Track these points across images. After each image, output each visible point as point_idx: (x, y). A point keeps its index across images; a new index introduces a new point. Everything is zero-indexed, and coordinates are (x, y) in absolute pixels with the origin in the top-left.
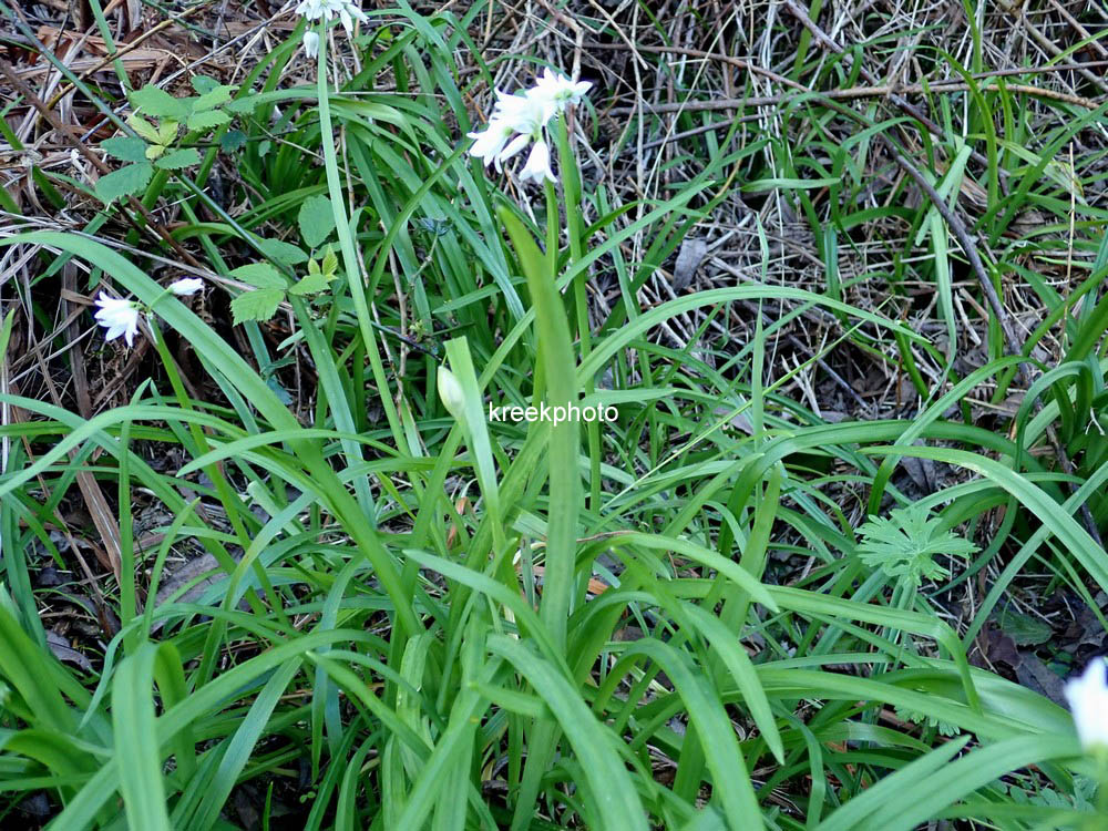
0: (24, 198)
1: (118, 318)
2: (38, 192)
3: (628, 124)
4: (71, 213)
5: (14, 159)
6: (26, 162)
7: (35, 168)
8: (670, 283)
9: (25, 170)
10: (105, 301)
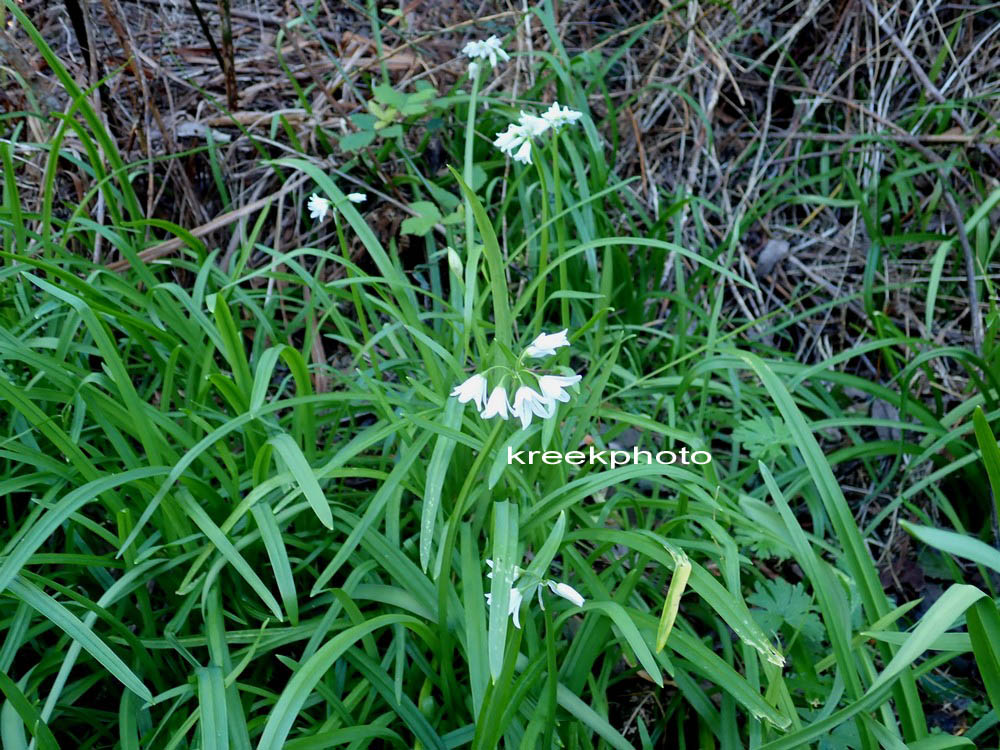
0: (309, 144)
1: (318, 207)
2: (318, 142)
3: (752, 142)
4: (336, 158)
5: (306, 119)
6: (312, 122)
7: (318, 127)
8: (754, 270)
9: (310, 127)
10: (315, 198)
